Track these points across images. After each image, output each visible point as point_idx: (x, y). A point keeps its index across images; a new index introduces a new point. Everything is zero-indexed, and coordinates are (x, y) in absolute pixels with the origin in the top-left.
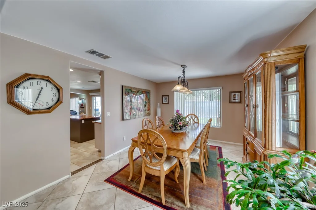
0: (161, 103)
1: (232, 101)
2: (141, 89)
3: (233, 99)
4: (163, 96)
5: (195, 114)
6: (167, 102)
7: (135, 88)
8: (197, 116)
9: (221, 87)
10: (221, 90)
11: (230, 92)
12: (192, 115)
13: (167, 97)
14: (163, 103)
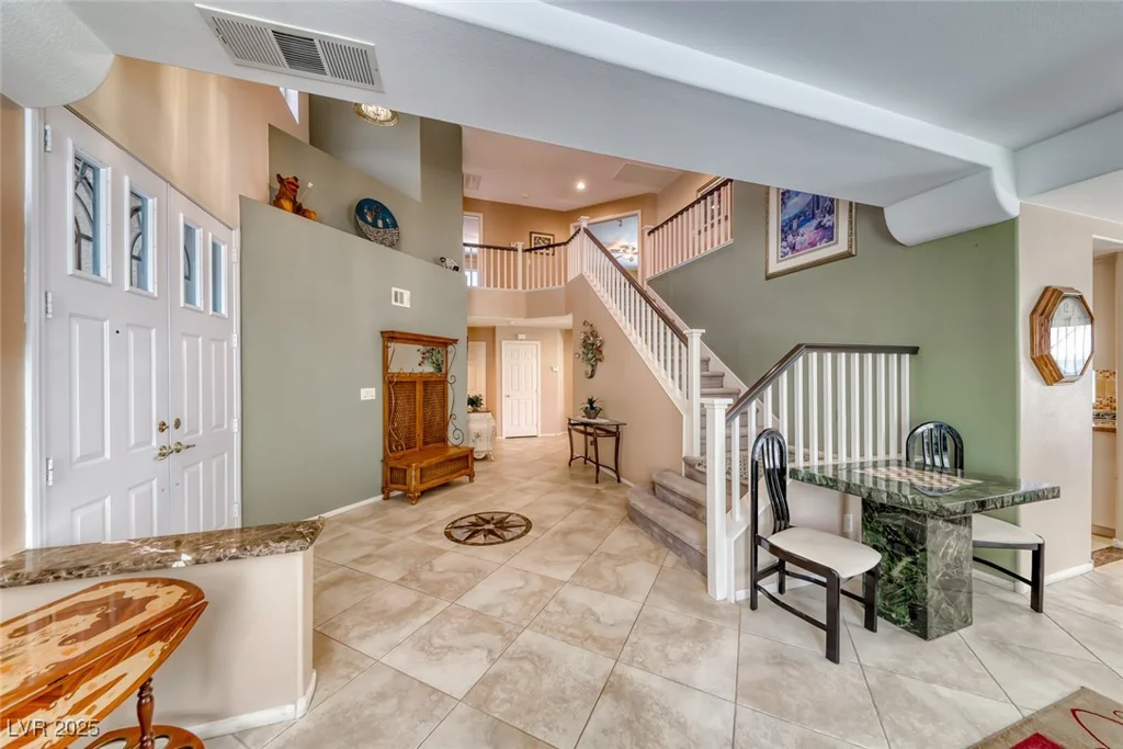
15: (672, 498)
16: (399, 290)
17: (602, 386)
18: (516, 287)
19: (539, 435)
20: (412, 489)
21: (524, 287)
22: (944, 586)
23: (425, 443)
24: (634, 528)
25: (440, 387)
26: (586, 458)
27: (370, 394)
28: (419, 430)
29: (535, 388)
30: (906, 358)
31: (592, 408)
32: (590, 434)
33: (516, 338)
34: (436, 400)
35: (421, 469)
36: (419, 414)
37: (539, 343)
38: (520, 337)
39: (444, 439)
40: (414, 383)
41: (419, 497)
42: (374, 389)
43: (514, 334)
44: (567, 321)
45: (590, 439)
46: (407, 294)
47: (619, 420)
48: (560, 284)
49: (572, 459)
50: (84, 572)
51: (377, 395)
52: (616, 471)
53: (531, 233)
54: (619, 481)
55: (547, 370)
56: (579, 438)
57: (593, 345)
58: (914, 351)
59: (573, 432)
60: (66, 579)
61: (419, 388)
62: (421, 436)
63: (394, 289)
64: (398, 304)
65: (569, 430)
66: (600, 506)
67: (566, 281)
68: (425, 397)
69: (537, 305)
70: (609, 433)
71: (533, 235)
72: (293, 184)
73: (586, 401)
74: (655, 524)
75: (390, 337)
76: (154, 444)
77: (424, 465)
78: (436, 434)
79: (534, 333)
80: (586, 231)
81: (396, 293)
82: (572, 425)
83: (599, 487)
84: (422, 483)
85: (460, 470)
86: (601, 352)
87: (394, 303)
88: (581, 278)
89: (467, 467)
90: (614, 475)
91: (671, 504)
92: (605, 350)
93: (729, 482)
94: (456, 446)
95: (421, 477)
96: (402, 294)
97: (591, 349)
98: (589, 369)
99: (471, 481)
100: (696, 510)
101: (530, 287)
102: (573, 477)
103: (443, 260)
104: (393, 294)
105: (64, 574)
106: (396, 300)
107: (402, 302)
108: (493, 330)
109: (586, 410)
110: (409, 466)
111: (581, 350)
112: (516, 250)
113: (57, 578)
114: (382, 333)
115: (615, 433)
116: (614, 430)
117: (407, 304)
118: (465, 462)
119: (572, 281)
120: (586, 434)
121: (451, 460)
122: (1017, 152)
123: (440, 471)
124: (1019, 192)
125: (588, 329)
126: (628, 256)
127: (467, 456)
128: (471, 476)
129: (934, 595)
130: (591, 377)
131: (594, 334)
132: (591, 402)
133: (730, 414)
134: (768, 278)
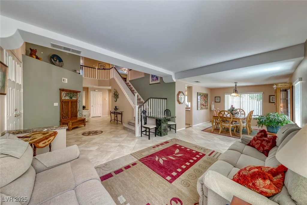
0: (214, 101)
1: (271, 101)
2: (204, 93)
3: (272, 100)
4: (216, 97)
5: (242, 108)
6: (219, 101)
7: (202, 93)
8: (243, 110)
9: (262, 93)
10: (262, 94)
11: (269, 96)
12: (239, 109)
13: (219, 98)
14: (215, 102)
15: (131, 124)
16: (64, 78)
17: (118, 103)
18: (95, 78)
19: (102, 116)
20: (70, 127)
21: (98, 78)
22: (164, 130)
23: (71, 117)
24: (124, 130)
25: (75, 103)
26: (114, 120)
27: (56, 104)
28: (70, 114)
29: (100, 104)
30: (165, 100)
31: (116, 108)
32: (116, 114)
33: (95, 91)
34: (74, 106)
35: (72, 123)
36: (70, 110)
37: (101, 92)
38: (96, 90)
39: (76, 116)
40: (69, 102)
41: (72, 129)
42: (57, 103)
43: (94, 90)
44: (110, 88)
45: (116, 115)
46: (66, 80)
47: (122, 111)
48: (108, 79)
49: (111, 120)
50: (27, 132)
51: (58, 105)
52: (121, 122)
53: (99, 64)
54: (122, 124)
55: (104, 99)
56: (113, 115)
57: (116, 94)
58: (166, 99)
59: (111, 114)
60: (23, 133)
61: (70, 103)
62: (70, 115)
63: (63, 78)
64: (64, 82)
65: (110, 113)
66: (118, 128)
67: (109, 78)
68: (71, 105)
69: (101, 83)
70: (120, 114)
71: (100, 64)
72: (35, 51)
73: (115, 107)
74: (128, 128)
75: (62, 90)
76: (14, 114)
77: (73, 121)
78: (74, 115)
79: (100, 90)
80: (115, 68)
81: (64, 79)
82: (111, 113)
83: (117, 125)
84: (72, 126)
85: (82, 123)
86: (118, 96)
87: (63, 82)
88: (113, 79)
89: (84, 123)
90: (121, 123)
91: (131, 125)
92: (119, 96)
93: (139, 120)
94: (80, 118)
95: (72, 124)
96: (65, 79)
97: (116, 95)
98: (115, 100)
99: (85, 126)
100: (134, 125)
101: (100, 79)
102: (111, 124)
103: (75, 71)
104: (63, 79)
105: (23, 132)
106: (64, 81)
107: (65, 81)
108: (88, 88)
109: (115, 109)
110: (69, 122)
111: (113, 95)
112: (95, 69)
113: (22, 133)
114: (60, 89)
115: (121, 114)
116: (121, 113)
117: (66, 82)
118: (83, 121)
119: (111, 79)
120: (114, 114)
121: (80, 121)
122: (176, 74)
123: (77, 123)
124: (176, 78)
125: (115, 91)
126: (125, 72)
127: (84, 120)
128: (85, 125)
129: (162, 131)
130: (116, 101)
131: (117, 92)
132: (116, 107)
133: (139, 108)
134: (150, 84)
